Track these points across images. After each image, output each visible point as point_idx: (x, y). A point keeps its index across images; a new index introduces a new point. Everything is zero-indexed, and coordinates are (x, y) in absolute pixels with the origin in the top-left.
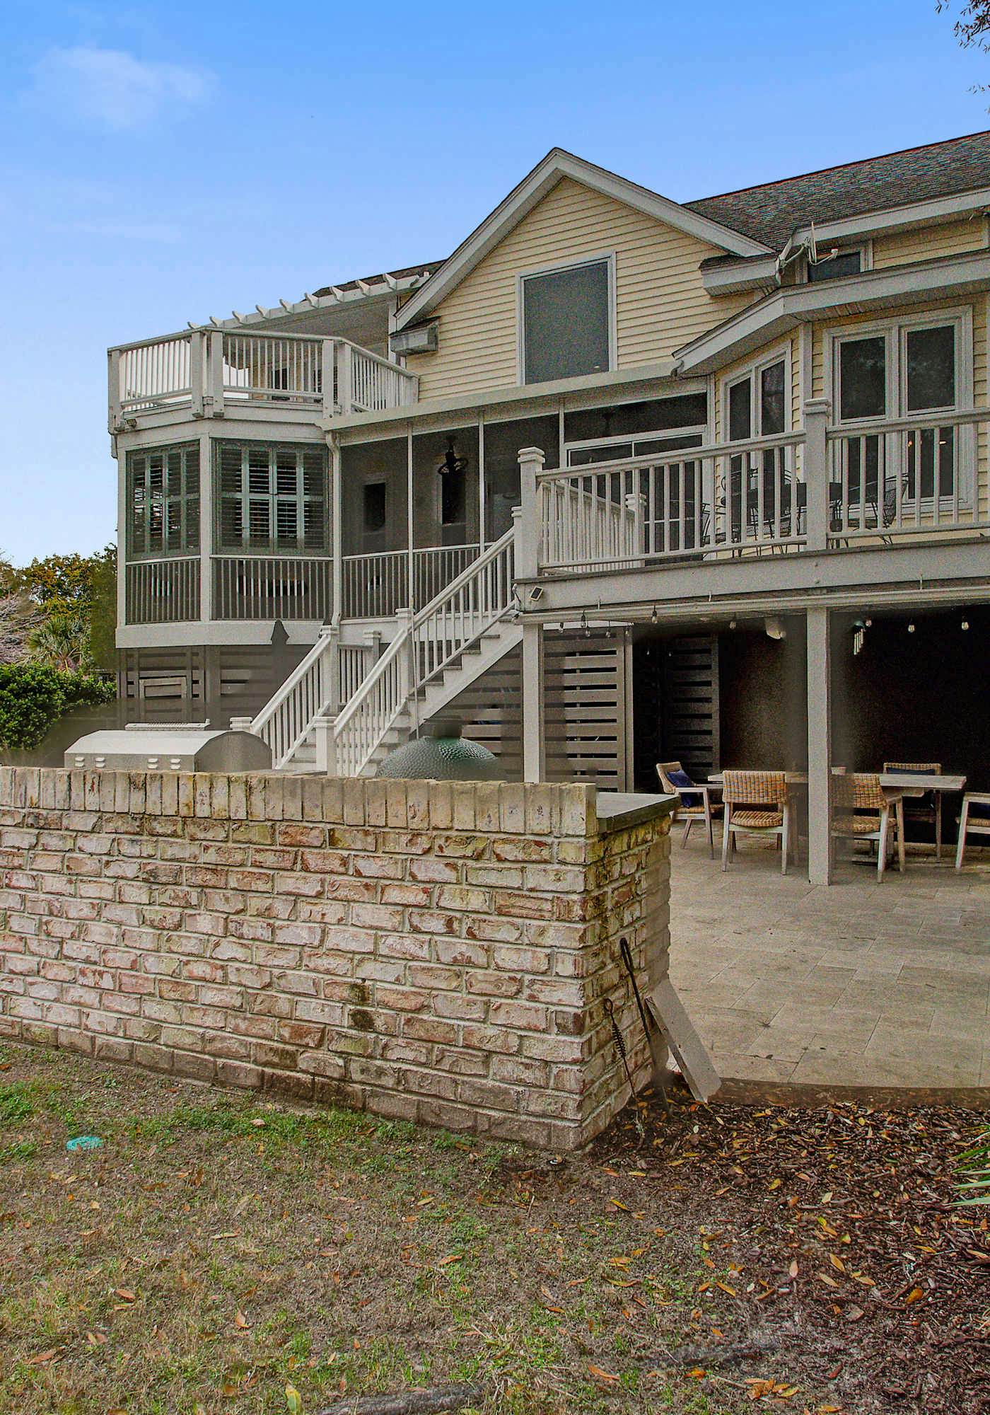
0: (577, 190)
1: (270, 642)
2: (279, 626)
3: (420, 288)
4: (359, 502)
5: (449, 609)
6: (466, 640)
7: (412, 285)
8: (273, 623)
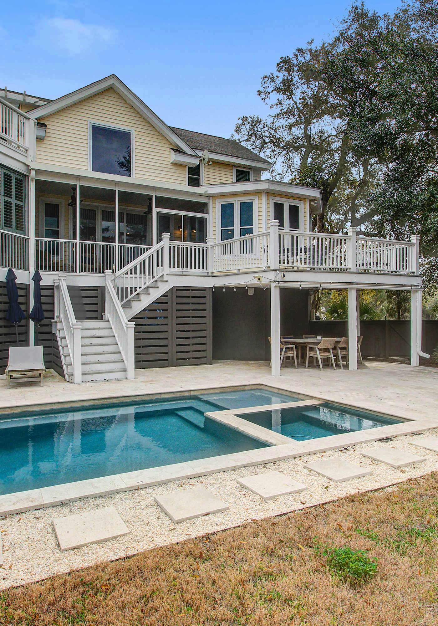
0: (116, 96)
1: (6, 281)
2: (11, 273)
3: (40, 106)
4: (43, 209)
5: (131, 273)
6: (140, 288)
7: (35, 102)
8: (7, 269)
